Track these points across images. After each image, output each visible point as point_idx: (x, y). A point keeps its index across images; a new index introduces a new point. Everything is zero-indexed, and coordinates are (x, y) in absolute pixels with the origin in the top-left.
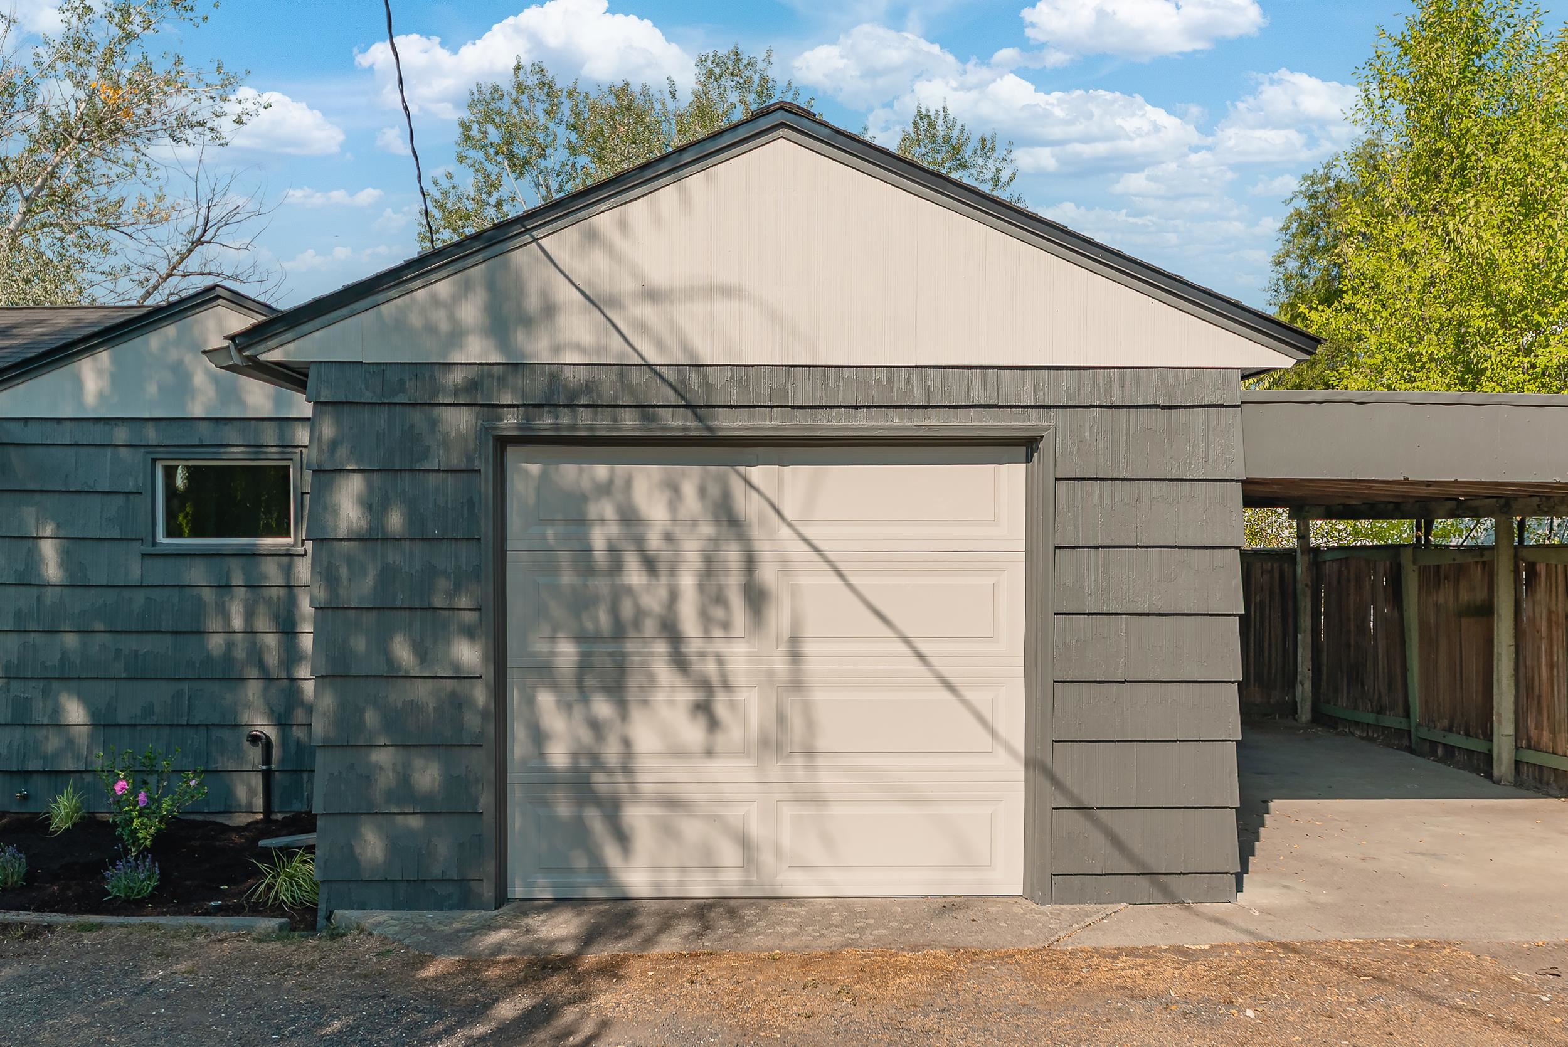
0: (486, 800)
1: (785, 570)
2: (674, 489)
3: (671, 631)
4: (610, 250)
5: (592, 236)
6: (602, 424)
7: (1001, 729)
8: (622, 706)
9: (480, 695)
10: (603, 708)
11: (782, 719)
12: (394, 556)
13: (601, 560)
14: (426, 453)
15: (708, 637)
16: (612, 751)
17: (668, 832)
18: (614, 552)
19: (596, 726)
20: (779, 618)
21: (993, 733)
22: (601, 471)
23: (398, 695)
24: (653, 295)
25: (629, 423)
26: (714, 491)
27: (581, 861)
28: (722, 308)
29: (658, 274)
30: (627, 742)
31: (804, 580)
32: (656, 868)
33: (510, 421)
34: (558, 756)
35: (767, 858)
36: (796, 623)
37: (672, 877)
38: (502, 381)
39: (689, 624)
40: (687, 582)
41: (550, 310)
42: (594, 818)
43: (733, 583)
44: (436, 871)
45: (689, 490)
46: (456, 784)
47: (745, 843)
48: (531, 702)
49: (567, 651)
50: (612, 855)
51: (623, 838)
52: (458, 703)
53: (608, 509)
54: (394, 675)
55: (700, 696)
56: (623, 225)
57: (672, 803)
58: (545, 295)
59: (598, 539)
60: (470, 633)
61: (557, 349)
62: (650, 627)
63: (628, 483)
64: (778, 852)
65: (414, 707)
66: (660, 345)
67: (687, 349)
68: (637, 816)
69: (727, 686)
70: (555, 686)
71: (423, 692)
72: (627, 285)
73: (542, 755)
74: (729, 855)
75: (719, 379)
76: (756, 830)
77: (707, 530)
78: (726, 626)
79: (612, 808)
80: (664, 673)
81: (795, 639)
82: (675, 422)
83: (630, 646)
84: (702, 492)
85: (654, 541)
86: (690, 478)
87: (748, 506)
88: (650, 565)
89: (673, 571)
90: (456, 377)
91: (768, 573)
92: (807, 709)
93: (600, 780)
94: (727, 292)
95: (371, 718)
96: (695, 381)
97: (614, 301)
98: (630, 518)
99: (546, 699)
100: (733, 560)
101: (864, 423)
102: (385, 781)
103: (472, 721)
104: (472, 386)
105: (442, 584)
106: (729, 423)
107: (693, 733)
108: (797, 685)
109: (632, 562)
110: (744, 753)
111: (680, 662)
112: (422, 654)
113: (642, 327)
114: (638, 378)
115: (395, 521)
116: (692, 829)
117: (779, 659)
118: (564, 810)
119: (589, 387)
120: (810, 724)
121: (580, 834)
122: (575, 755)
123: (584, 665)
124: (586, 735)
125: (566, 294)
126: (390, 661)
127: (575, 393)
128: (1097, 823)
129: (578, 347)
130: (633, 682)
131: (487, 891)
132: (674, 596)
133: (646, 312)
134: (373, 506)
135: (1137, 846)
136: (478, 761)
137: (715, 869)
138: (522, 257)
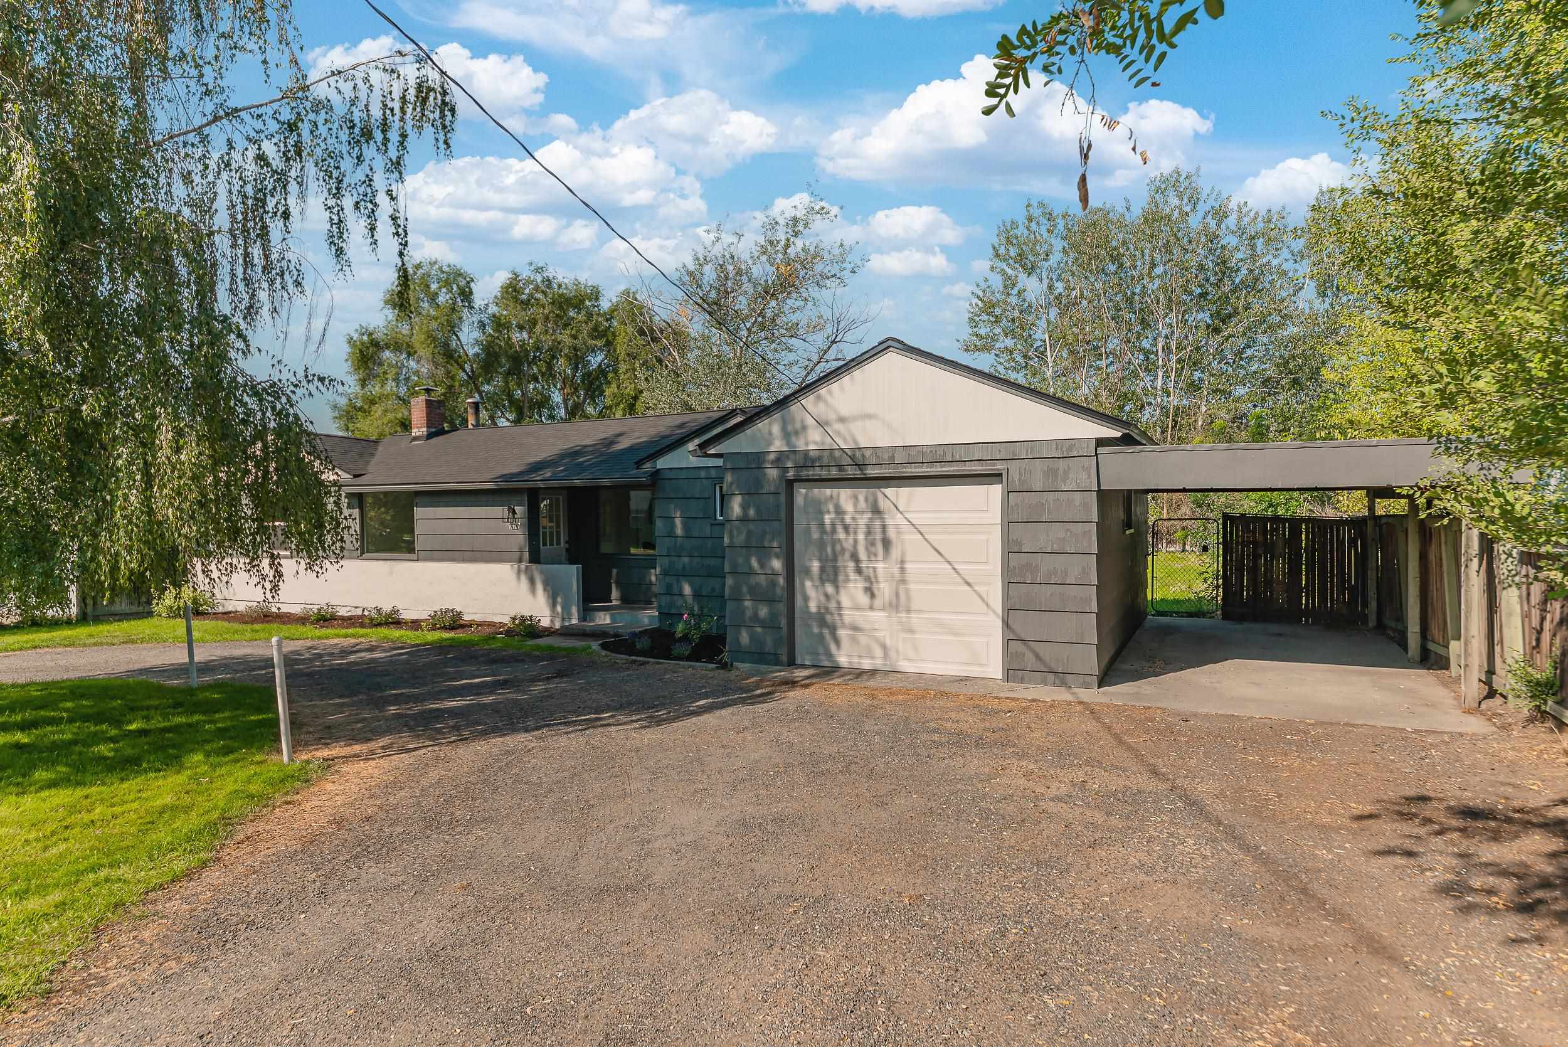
0: (783, 622)
1: (899, 533)
2: (856, 498)
3: (855, 557)
4: (826, 402)
5: (819, 398)
6: (824, 473)
7: (991, 603)
8: (837, 588)
9: (781, 581)
10: (830, 589)
11: (897, 595)
12: (752, 526)
13: (828, 528)
14: (762, 487)
15: (870, 560)
16: (833, 605)
17: (854, 639)
18: (833, 524)
19: (827, 596)
20: (895, 553)
21: (987, 605)
22: (828, 492)
23: (753, 580)
24: (842, 420)
25: (834, 473)
26: (871, 498)
27: (821, 651)
28: (868, 423)
29: (845, 412)
30: (839, 603)
31: (906, 537)
32: (849, 656)
33: (791, 474)
34: (813, 606)
35: (893, 654)
36: (903, 554)
37: (856, 660)
38: (788, 457)
39: (862, 555)
40: (861, 537)
41: (804, 428)
42: (826, 632)
43: (878, 537)
44: (767, 650)
45: (861, 498)
46: (773, 616)
47: (884, 647)
48: (803, 585)
49: (815, 565)
50: (833, 647)
51: (837, 642)
52: (773, 584)
53: (831, 508)
54: (751, 573)
55: (867, 585)
56: (830, 392)
57: (855, 628)
58: (802, 421)
59: (827, 519)
60: (778, 557)
61: (807, 444)
62: (847, 555)
63: (838, 495)
64: (898, 652)
65: (757, 584)
66: (845, 440)
67: (855, 441)
68: (842, 633)
69: (877, 581)
70: (812, 580)
71: (762, 579)
72: (832, 416)
73: (807, 607)
74: (878, 652)
75: (868, 453)
76: (888, 642)
77: (869, 515)
78: (875, 555)
79: (833, 629)
80: (852, 575)
81: (902, 562)
82: (851, 472)
83: (839, 564)
84: (866, 499)
85: (848, 519)
86: (862, 493)
87: (883, 504)
88: (846, 528)
89: (855, 533)
90: (772, 457)
91: (891, 532)
92: (907, 591)
93: (828, 618)
94: (870, 417)
95: (745, 589)
96: (858, 454)
97: (827, 423)
98: (839, 512)
99: (808, 584)
100: (878, 528)
101: (926, 470)
102: (749, 613)
103: (779, 591)
104: (778, 460)
105: (768, 537)
106: (872, 472)
107: (864, 600)
108: (903, 581)
109: (840, 528)
110: (884, 609)
111: (859, 570)
112: (762, 566)
113: (838, 433)
114: (837, 454)
115: (752, 512)
116: (862, 638)
117: (896, 570)
118: (816, 630)
119: (819, 458)
120: (908, 598)
121: (821, 637)
122: (819, 607)
123: (823, 570)
124: (823, 599)
125: (810, 421)
126: (750, 567)
127: (813, 461)
128: (1029, 647)
129: (816, 443)
130: (841, 578)
131: (784, 658)
132: (856, 541)
133: (838, 426)
134: (744, 507)
135: (1047, 658)
136: (782, 607)
137: (873, 658)
138: (795, 408)
